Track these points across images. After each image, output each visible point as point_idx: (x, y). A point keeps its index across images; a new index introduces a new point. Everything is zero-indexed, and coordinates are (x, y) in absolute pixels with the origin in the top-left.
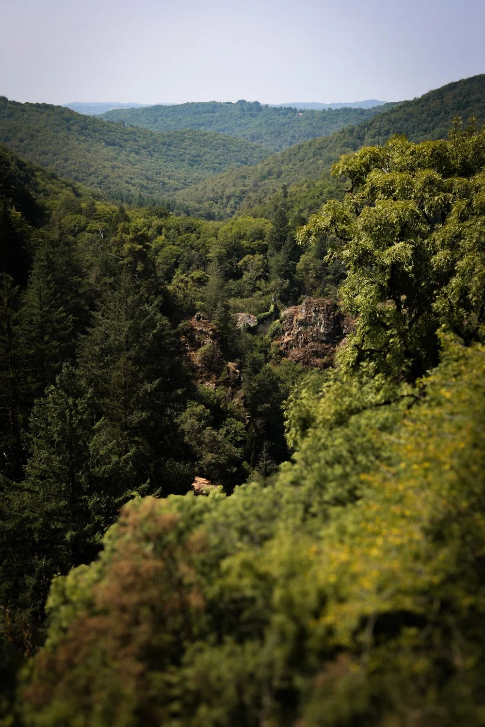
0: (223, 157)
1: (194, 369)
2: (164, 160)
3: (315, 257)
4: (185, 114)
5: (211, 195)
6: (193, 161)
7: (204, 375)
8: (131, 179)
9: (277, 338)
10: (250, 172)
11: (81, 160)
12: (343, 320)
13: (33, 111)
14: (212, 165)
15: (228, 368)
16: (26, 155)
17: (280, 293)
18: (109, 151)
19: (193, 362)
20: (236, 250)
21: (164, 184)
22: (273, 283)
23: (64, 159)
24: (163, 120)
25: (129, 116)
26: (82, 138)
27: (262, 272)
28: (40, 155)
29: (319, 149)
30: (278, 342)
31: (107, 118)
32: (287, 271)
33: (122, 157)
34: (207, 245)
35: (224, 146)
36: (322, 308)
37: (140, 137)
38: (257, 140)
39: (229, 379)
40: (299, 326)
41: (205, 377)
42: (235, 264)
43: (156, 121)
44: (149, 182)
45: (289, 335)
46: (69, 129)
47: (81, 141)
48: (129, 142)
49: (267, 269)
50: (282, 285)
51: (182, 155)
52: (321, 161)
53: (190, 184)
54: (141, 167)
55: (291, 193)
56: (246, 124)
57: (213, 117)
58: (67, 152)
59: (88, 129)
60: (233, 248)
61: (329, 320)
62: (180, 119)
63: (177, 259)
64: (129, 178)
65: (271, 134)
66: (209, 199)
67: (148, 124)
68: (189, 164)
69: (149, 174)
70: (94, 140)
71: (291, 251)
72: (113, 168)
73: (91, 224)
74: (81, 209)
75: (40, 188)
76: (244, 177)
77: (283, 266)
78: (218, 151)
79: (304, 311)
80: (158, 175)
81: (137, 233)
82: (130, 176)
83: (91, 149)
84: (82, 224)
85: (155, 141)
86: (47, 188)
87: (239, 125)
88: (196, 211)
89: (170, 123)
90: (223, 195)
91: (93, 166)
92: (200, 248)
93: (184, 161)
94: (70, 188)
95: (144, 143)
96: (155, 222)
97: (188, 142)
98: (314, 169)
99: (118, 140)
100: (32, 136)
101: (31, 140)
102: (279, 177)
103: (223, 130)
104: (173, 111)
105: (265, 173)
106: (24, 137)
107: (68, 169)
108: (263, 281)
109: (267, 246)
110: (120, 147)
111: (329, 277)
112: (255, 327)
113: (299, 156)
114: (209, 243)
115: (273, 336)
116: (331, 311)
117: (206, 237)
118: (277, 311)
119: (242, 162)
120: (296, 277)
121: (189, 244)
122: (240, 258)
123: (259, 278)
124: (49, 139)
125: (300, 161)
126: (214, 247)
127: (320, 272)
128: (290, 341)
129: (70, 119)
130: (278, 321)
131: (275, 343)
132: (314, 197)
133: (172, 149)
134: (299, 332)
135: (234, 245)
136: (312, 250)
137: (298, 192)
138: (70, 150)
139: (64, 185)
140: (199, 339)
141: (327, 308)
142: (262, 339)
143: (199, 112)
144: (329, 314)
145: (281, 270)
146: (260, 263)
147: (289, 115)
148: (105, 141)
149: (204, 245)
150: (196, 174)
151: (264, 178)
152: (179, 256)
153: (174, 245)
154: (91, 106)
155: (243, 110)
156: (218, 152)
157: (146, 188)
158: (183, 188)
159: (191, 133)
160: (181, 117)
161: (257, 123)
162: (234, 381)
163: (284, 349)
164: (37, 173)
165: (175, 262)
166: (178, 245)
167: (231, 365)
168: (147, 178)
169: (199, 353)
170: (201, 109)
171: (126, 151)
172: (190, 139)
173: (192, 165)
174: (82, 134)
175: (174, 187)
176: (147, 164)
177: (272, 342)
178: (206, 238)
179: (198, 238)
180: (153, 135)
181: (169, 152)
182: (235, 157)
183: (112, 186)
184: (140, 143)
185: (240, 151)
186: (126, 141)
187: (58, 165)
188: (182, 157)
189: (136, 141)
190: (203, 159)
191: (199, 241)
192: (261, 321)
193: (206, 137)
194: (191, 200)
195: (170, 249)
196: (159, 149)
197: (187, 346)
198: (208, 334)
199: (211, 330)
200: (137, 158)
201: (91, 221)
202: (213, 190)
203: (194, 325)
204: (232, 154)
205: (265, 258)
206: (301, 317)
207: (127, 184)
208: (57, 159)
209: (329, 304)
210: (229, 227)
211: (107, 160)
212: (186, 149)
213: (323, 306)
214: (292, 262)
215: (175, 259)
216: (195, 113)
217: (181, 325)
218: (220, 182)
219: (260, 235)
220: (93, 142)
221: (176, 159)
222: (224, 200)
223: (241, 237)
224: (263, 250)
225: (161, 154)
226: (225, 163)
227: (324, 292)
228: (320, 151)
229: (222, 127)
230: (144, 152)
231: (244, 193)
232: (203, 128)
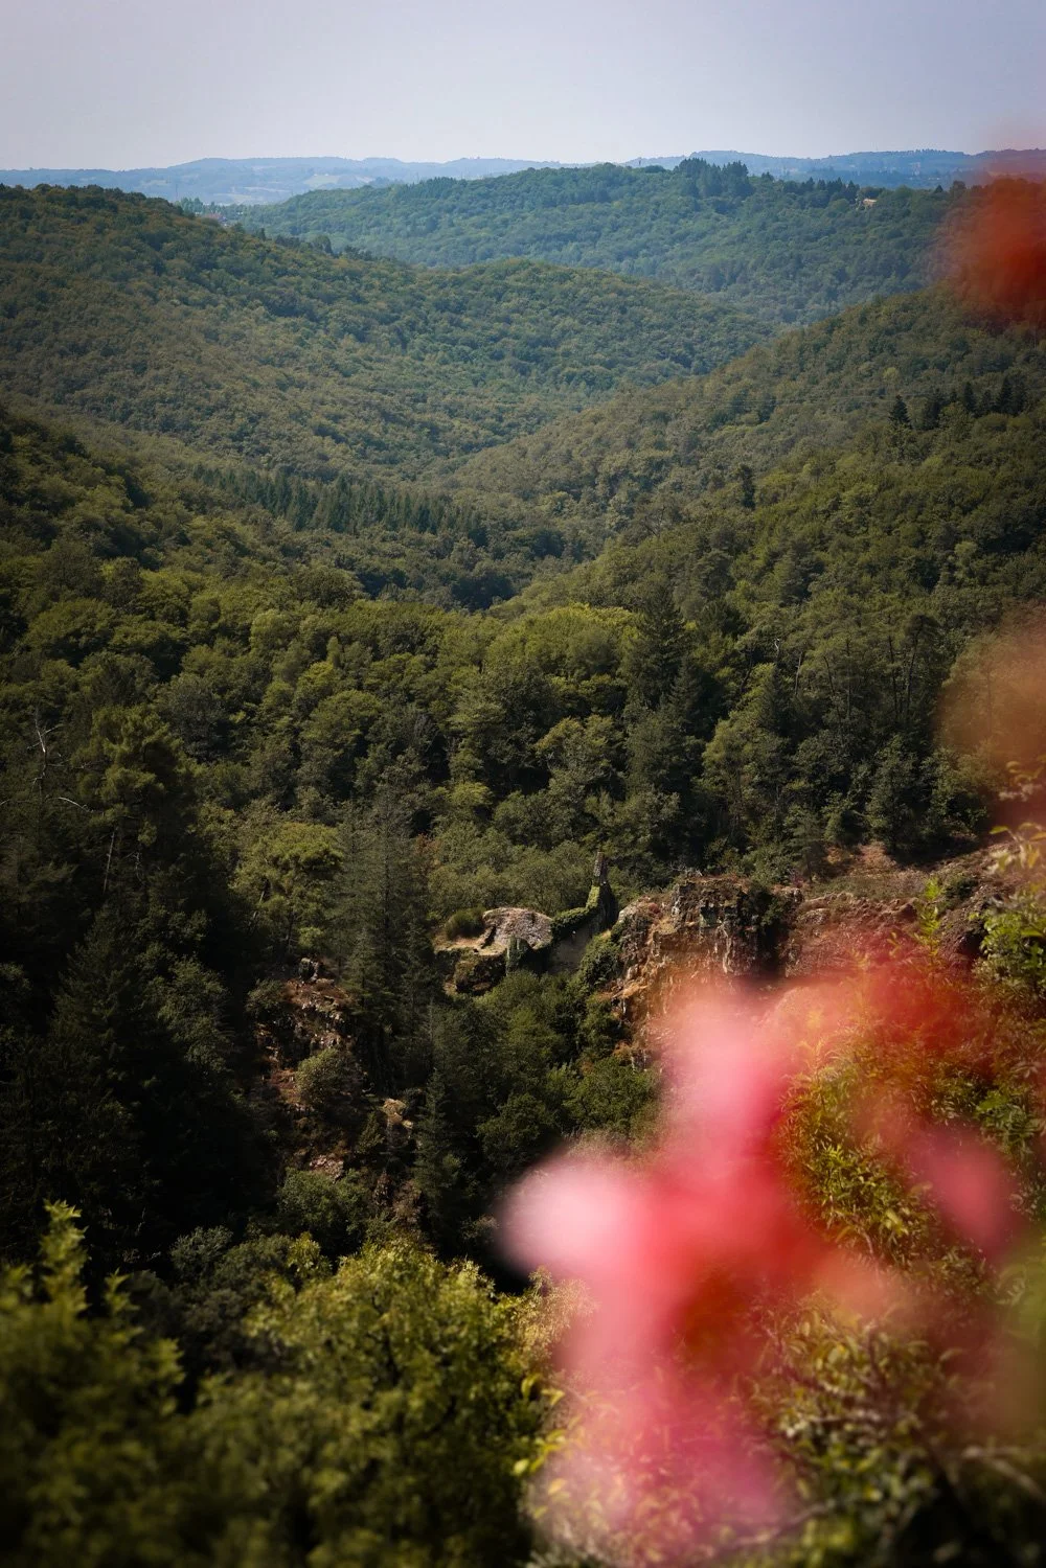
0: (617, 345)
1: (283, 1117)
2: (440, 354)
3: (760, 725)
4: (522, 206)
5: (562, 474)
6: (527, 358)
7: (314, 1135)
8: (336, 418)
9: (603, 983)
10: (681, 401)
11: (186, 370)
12: (786, 937)
13: (55, 214)
14: (585, 369)
15: (381, 1117)
16: (23, 355)
17: (652, 831)
18: (274, 334)
19: (284, 1099)
20: (535, 705)
21: (434, 431)
22: (633, 803)
23: (134, 366)
24: (453, 225)
25: (354, 211)
26: (197, 294)
27: (606, 769)
28: (62, 354)
29: (889, 333)
30: (608, 996)
31: (289, 218)
32: (674, 768)
33: (316, 351)
34: (453, 688)
35: (624, 311)
36: (727, 904)
37: (372, 286)
38: (733, 286)
39: (382, 1147)
40: (662, 954)
41: (317, 1142)
42: (528, 746)
43: (434, 226)
44: (391, 427)
45: (635, 976)
46: (159, 269)
47: (195, 304)
48: (337, 304)
49: (620, 760)
50: (659, 808)
51: (495, 340)
52: (891, 370)
53: (513, 431)
54: (369, 382)
55: (764, 491)
56: (703, 235)
57: (605, 214)
58: (144, 345)
59: (216, 266)
60: (524, 699)
61: (744, 940)
62: (505, 223)
63: (365, 731)
64: (328, 417)
65: (773, 265)
66: (554, 486)
67: (408, 236)
68: (516, 367)
69: (391, 402)
70: (232, 300)
71: (693, 708)
72: (283, 387)
73: (124, 628)
74: (101, 582)
75: (22, 489)
76: (664, 418)
77: (666, 751)
78: (604, 326)
79: (677, 910)
80: (419, 405)
81: (142, 738)
82: (333, 410)
83: (224, 327)
84: (97, 628)
85: (416, 300)
86: (44, 485)
87: (681, 238)
88: (507, 528)
89: (472, 234)
90: (597, 474)
91: (218, 387)
92: (433, 698)
93: (499, 357)
94: (116, 479)
95: (382, 305)
96: (310, 618)
97: (514, 302)
98: (870, 393)
99: (304, 299)
100: (42, 297)
101: (39, 309)
102: (763, 417)
103: (634, 254)
104: (486, 196)
105: (725, 407)
106: (20, 302)
107: (146, 394)
108: (605, 797)
109: (623, 690)
110: (312, 318)
111: (799, 784)
112: (545, 951)
113: (829, 353)
114: (457, 682)
115: (592, 978)
116: (753, 912)
117: (452, 664)
118: (610, 904)
119: (676, 359)
120: (704, 783)
121: (402, 684)
122: (543, 727)
123: (593, 787)
124: (91, 307)
125: (831, 370)
126: (471, 693)
127: (769, 771)
128: (636, 994)
129: (165, 238)
130: (608, 934)
131: (599, 998)
132: (815, 513)
133: (466, 320)
134: (661, 970)
135: (528, 690)
136: (753, 704)
137: (784, 487)
138: (155, 338)
139: (99, 470)
140: (304, 1032)
141: (740, 903)
142: (562, 986)
143: (563, 200)
144: (745, 922)
145: (657, 766)
146: (601, 742)
147: (834, 205)
148: (266, 304)
149: (442, 688)
150: (534, 398)
151: (721, 420)
152: (372, 720)
153: (359, 687)
154: (257, 168)
155: (694, 191)
156: (604, 329)
157: (380, 446)
158: (491, 444)
159: (523, 274)
160: (508, 215)
161: (735, 231)
162: (396, 1154)
163: (622, 1017)
164: (20, 441)
165: (359, 739)
166: (373, 688)
167: (392, 1106)
168: (386, 416)
169: (301, 1074)
170: (569, 189)
171: (327, 331)
172: (520, 291)
173: (524, 372)
174: (200, 282)
175: (465, 441)
176: (386, 371)
177: (589, 994)
178: (450, 668)
179: (430, 667)
180: (412, 282)
181: (458, 333)
182: (656, 344)
183: (275, 444)
184: (369, 307)
185: (670, 326)
186: (330, 300)
187: (115, 385)
188: (497, 347)
189: (359, 299)
190: (560, 350)
191: (431, 676)
192: (562, 933)
193: (568, 285)
194: (501, 489)
195: (346, 700)
196: (426, 323)
197: (272, 1053)
198: (331, 1021)
199: (338, 1009)
200: (359, 354)
201: (126, 618)
202: (569, 457)
203: (293, 992)
204: (645, 335)
205: (620, 728)
206: (666, 926)
207: (318, 439)
208: (115, 366)
209: (745, 891)
210: (518, 636)
211: (267, 362)
212: (509, 321)
213: (728, 898)
214: (691, 740)
215: (357, 732)
216: (551, 203)
217: (255, 994)
218: (590, 432)
219: (605, 659)
220: (230, 305)
221: (479, 351)
222: (600, 490)
223: (553, 667)
224: (612, 702)
225: (432, 339)
226: (626, 363)
227: (782, 828)
228: (890, 339)
229: (629, 244)
230: (382, 333)
231: (658, 466)
232: (571, 247)
